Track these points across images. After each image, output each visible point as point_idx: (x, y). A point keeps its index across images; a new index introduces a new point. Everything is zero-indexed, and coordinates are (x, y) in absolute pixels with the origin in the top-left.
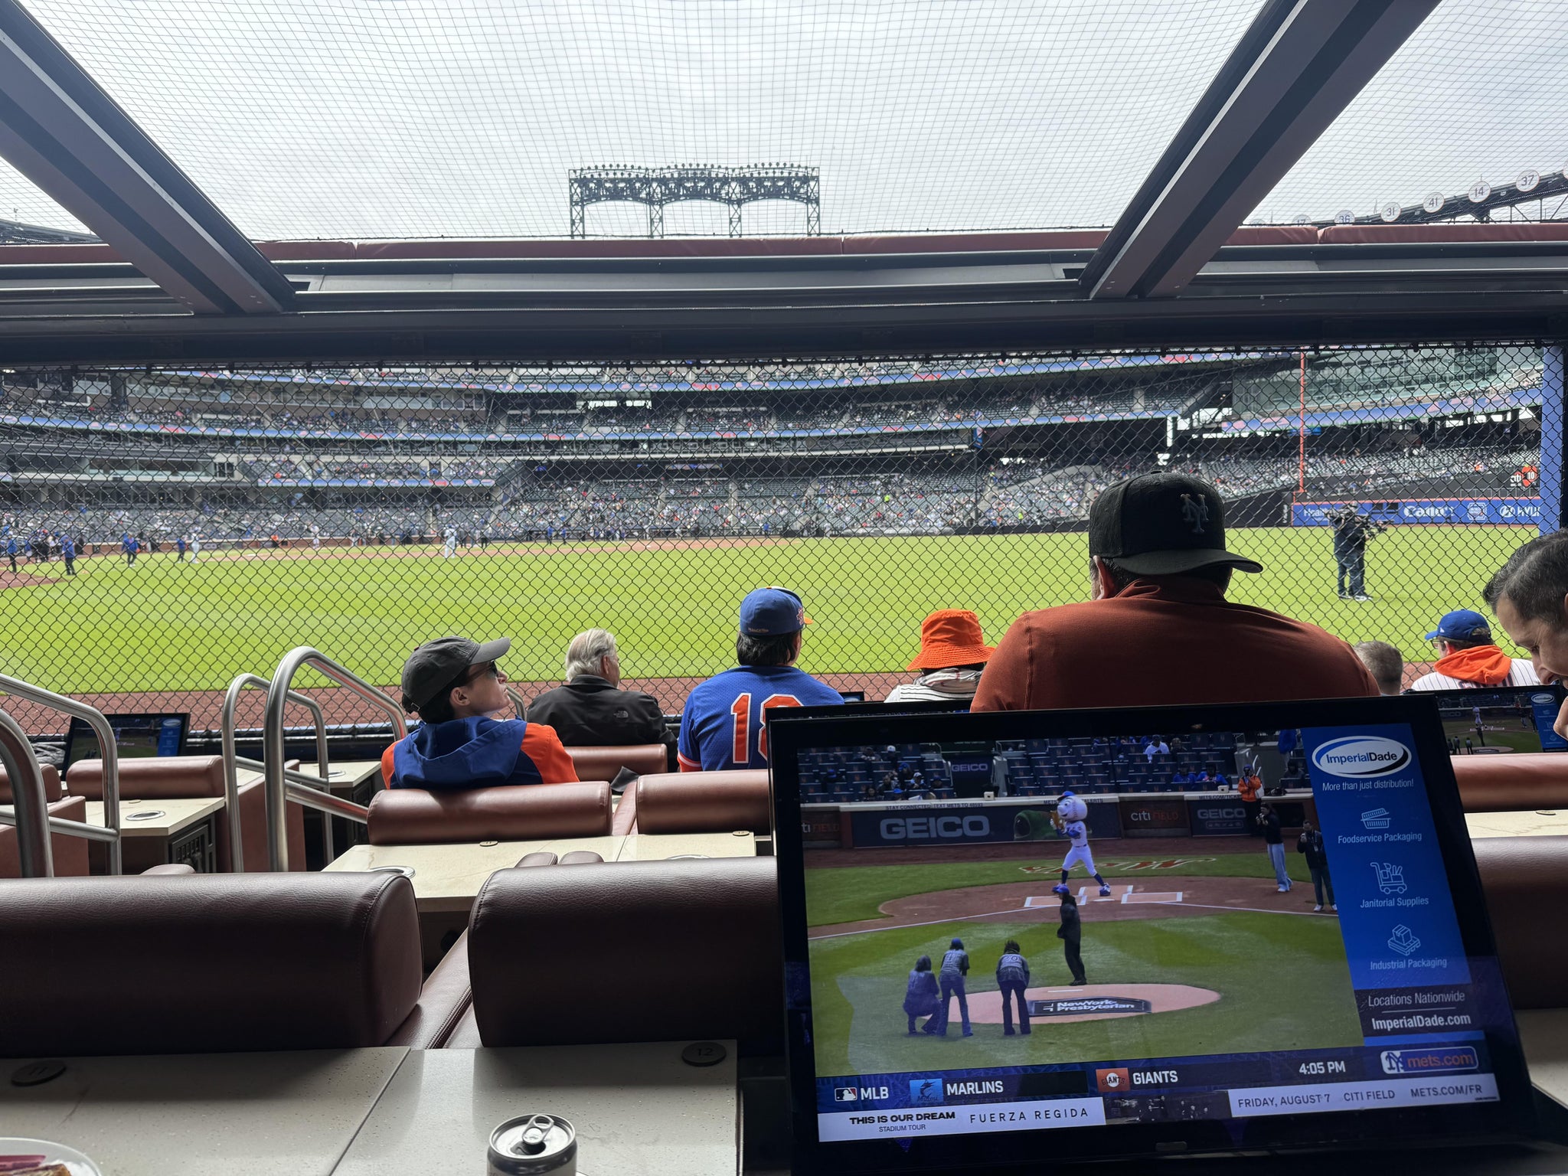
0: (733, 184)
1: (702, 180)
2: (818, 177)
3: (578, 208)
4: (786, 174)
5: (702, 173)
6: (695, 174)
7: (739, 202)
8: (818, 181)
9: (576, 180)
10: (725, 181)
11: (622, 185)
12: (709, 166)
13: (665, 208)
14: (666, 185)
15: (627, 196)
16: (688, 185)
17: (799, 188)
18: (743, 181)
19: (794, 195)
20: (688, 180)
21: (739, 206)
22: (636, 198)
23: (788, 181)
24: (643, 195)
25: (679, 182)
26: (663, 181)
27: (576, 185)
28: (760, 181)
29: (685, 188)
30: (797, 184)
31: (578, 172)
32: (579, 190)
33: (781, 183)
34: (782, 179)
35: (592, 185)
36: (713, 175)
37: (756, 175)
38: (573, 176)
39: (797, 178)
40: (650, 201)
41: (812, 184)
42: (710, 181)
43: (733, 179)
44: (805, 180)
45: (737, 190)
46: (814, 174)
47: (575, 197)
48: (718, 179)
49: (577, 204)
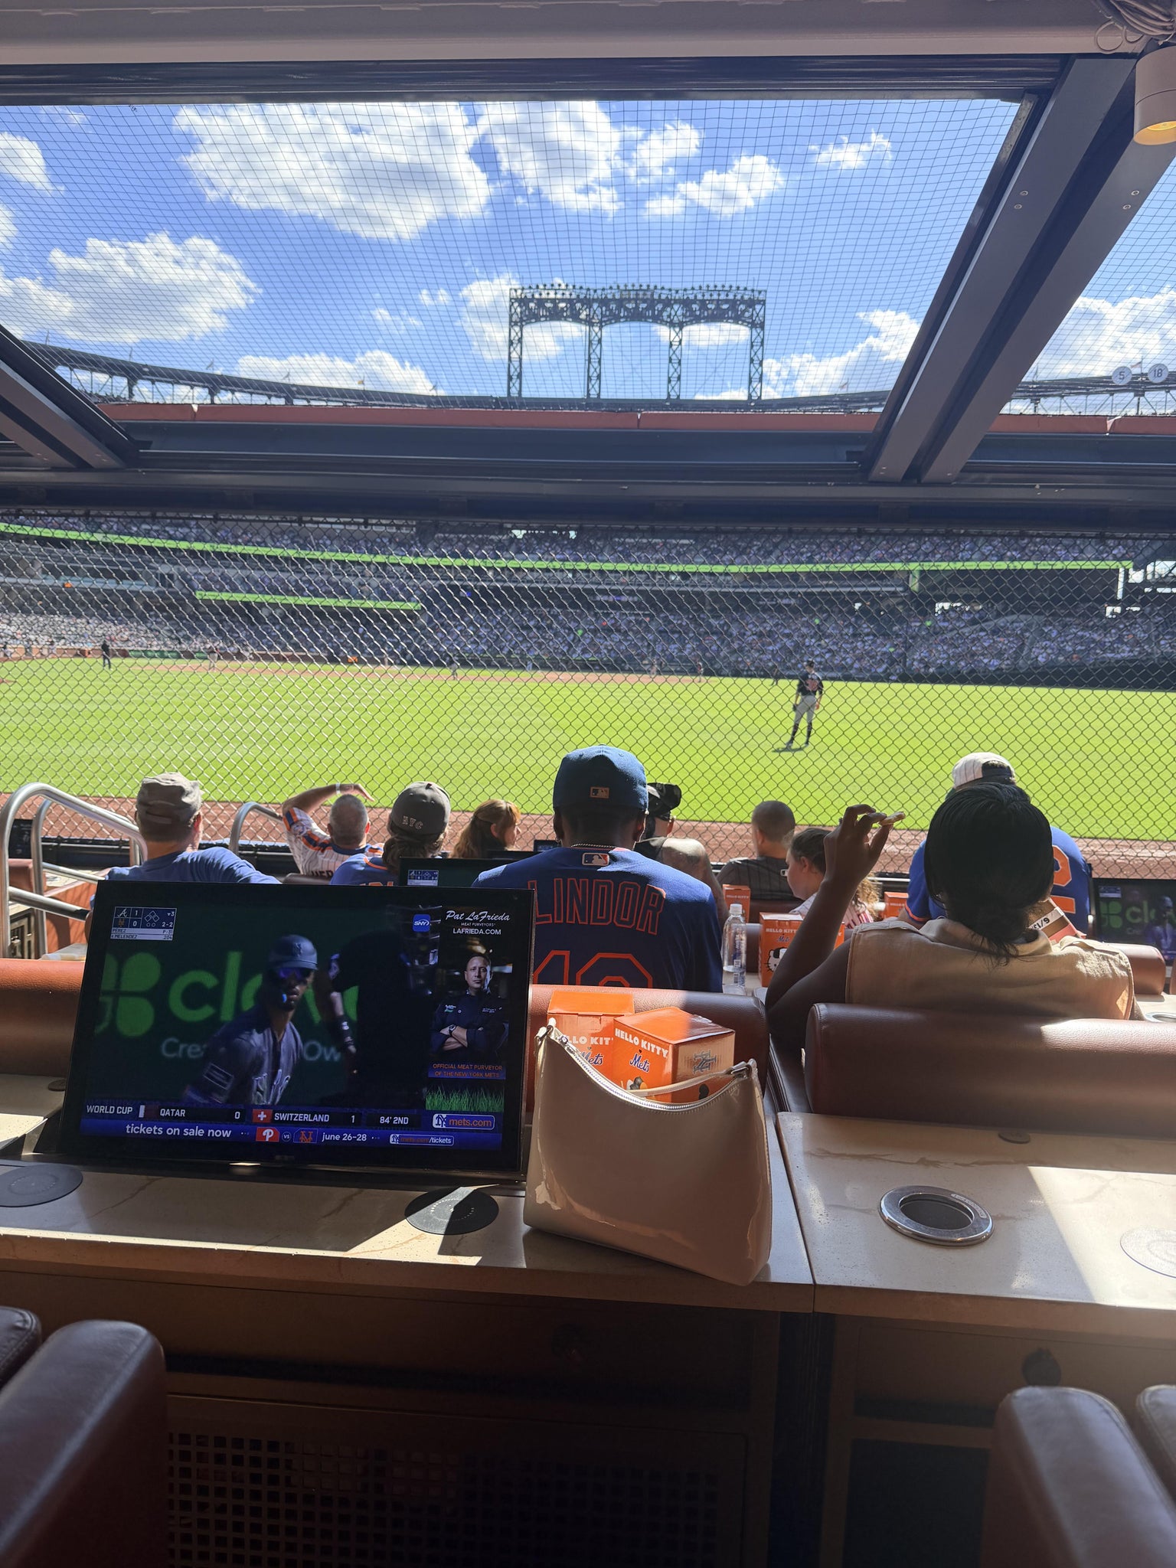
0: (676, 307)
1: (644, 301)
2: (764, 301)
3: (517, 329)
4: (731, 297)
5: (645, 294)
6: (637, 295)
7: (681, 325)
8: (764, 304)
9: (517, 300)
10: (668, 303)
11: (562, 305)
12: (652, 287)
13: (604, 330)
14: (607, 306)
15: (567, 316)
16: (630, 306)
17: (743, 312)
18: (686, 303)
19: (737, 319)
20: (629, 300)
21: (681, 329)
22: (576, 318)
23: (733, 303)
24: (583, 316)
25: (621, 303)
26: (604, 302)
27: (516, 305)
28: (703, 304)
29: (626, 309)
30: (742, 307)
31: (519, 292)
32: (519, 310)
33: (725, 306)
34: (726, 301)
35: (532, 305)
36: (656, 297)
37: (700, 297)
38: (514, 294)
39: (742, 301)
40: (589, 322)
41: (758, 307)
42: (652, 303)
43: (676, 301)
44: (751, 303)
45: (679, 313)
46: (761, 297)
47: (515, 318)
48: (660, 301)
49: (516, 323)
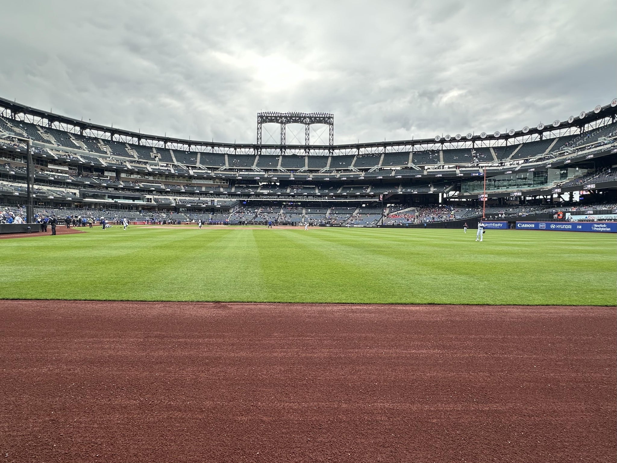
0: (307, 119)
1: (298, 117)
2: (333, 117)
3: (260, 125)
4: (323, 116)
5: (298, 115)
6: (296, 115)
7: (309, 124)
8: (333, 118)
9: (260, 116)
10: (305, 118)
11: (273, 118)
12: (300, 113)
13: (286, 125)
14: (287, 118)
15: (275, 121)
16: (293, 118)
17: (327, 120)
18: (310, 118)
19: (326, 122)
20: (293, 117)
21: (309, 125)
22: (277, 122)
23: (324, 118)
24: (280, 121)
25: (291, 117)
26: (286, 117)
27: (259, 118)
28: (315, 118)
29: (292, 119)
30: (327, 119)
31: (260, 114)
32: (260, 119)
33: (322, 119)
34: (322, 117)
35: (264, 118)
36: (301, 116)
37: (314, 116)
38: (259, 115)
39: (327, 117)
40: (282, 123)
41: (331, 119)
42: (300, 117)
43: (307, 117)
44: (329, 118)
45: (308, 120)
46: (332, 116)
47: (259, 122)
48: (302, 117)
49: (259, 123)
